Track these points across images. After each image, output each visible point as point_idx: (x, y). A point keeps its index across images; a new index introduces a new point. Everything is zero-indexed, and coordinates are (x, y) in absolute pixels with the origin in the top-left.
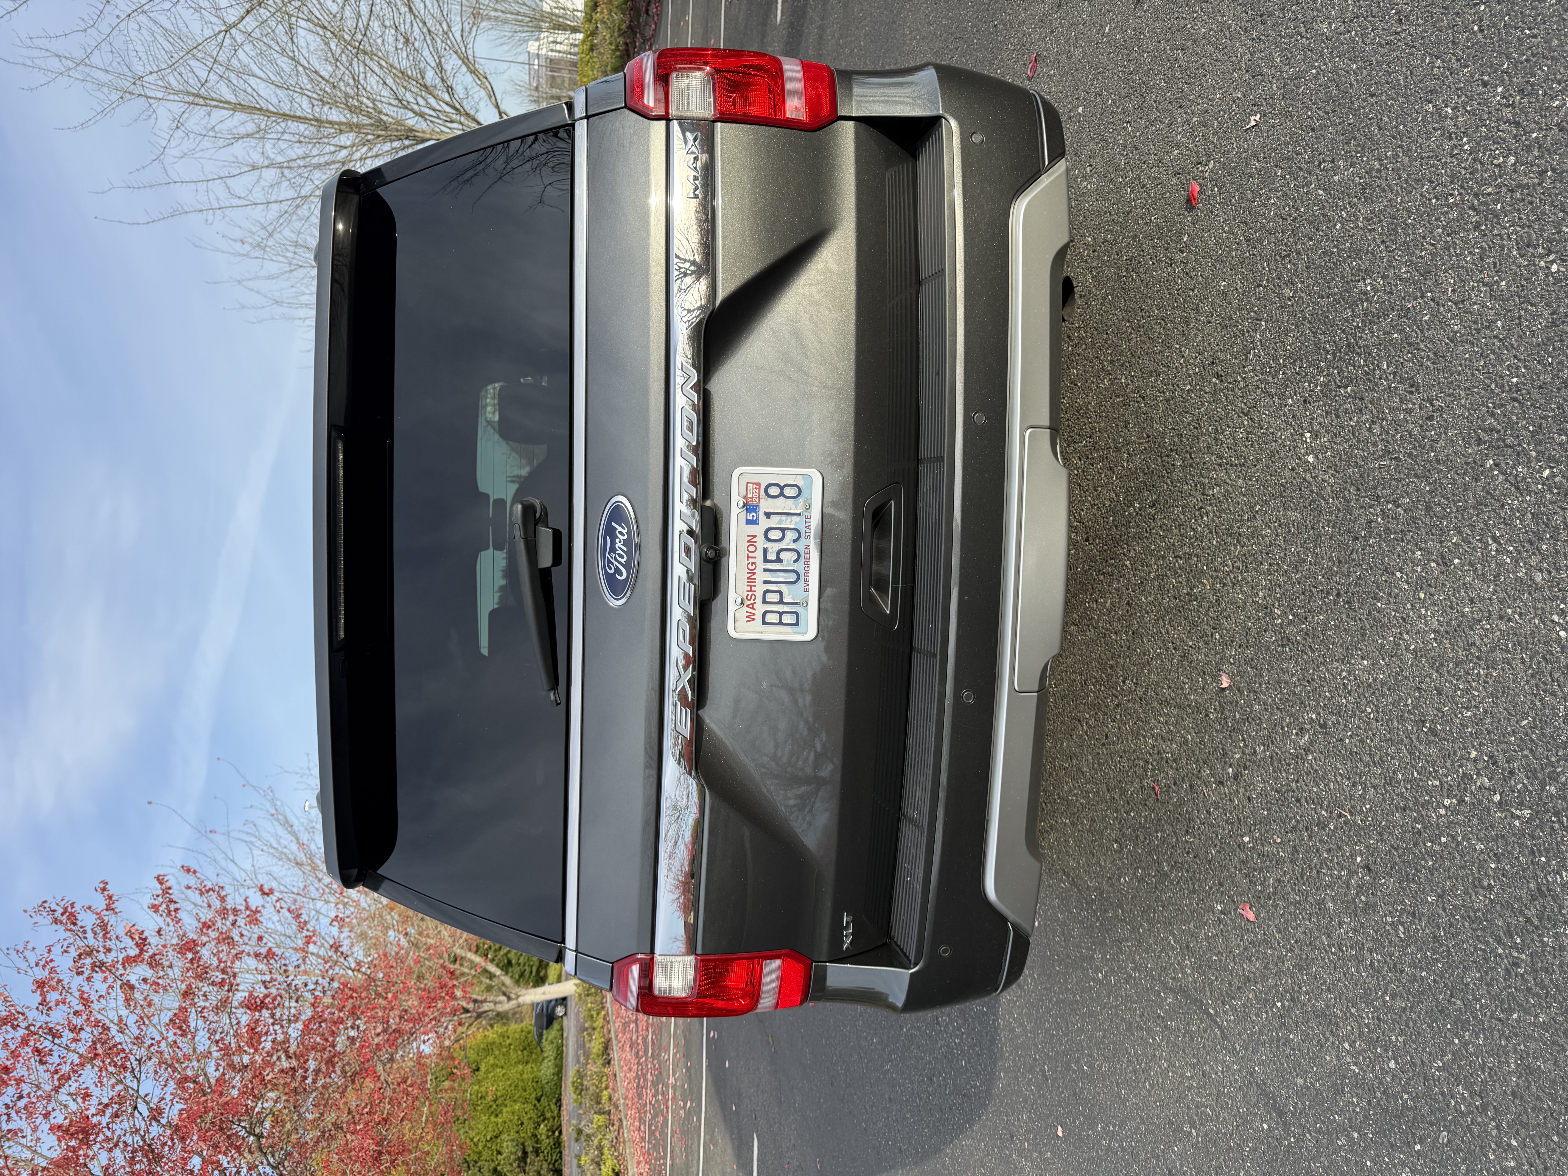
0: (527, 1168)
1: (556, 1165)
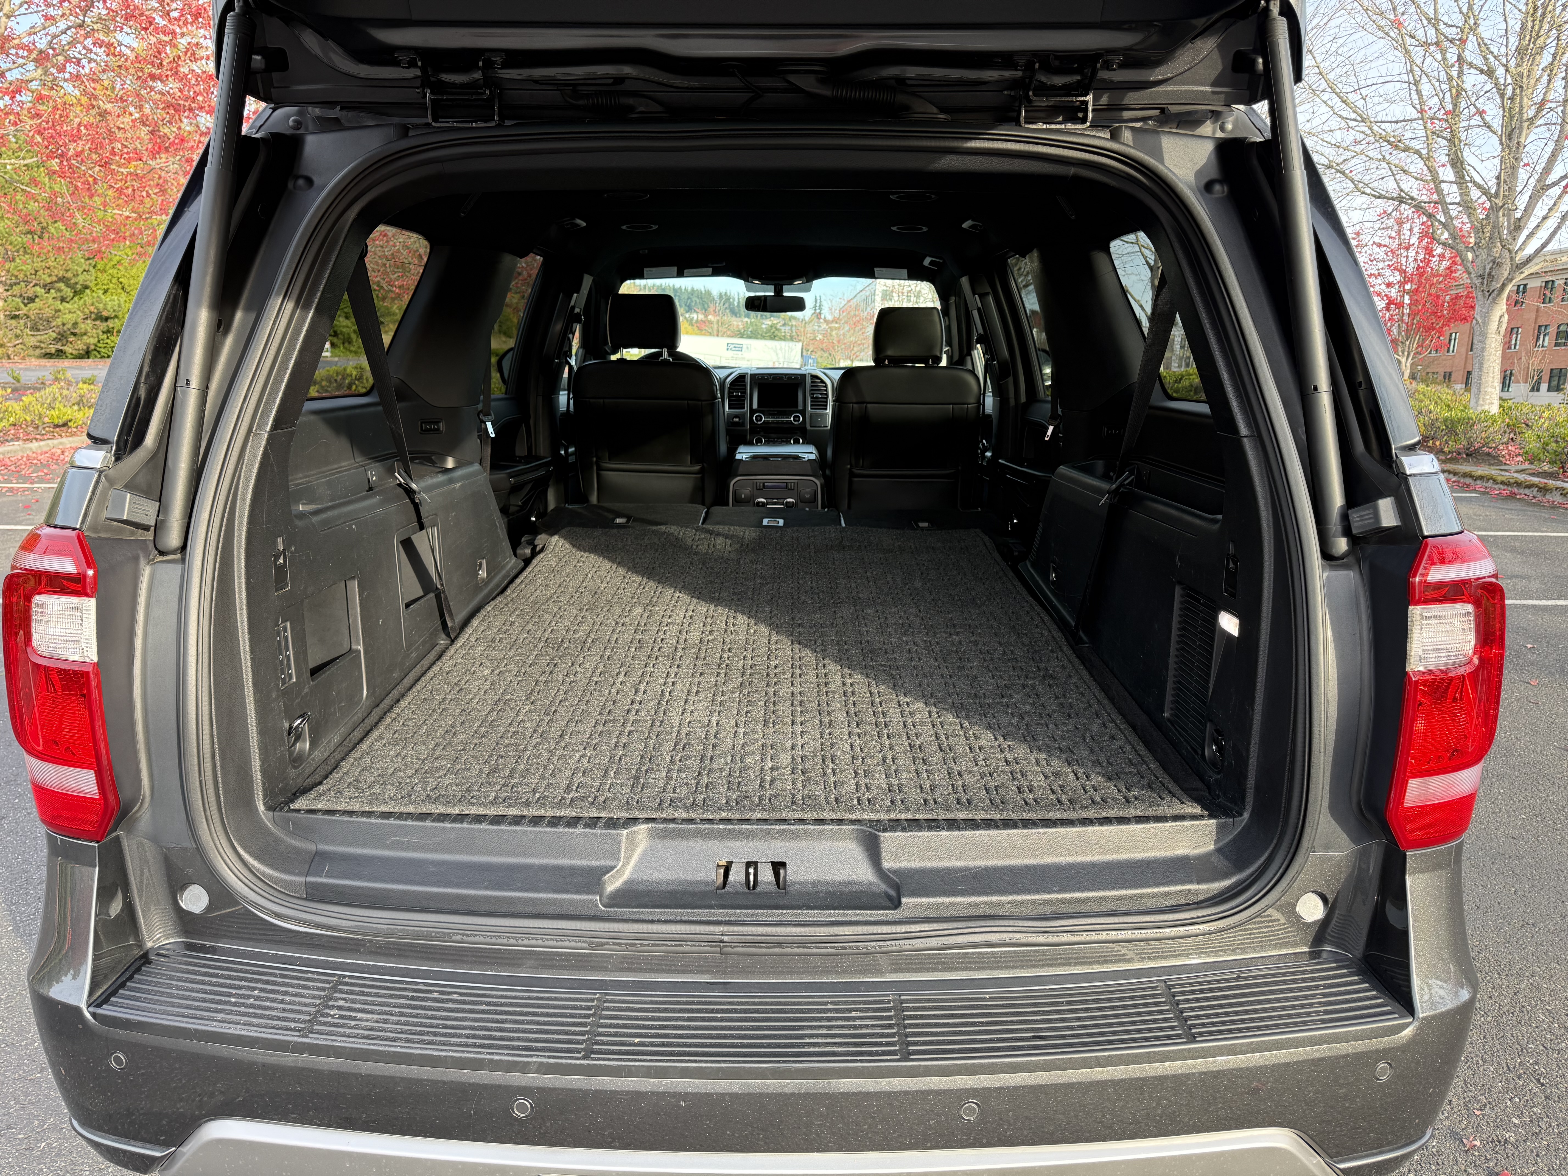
0: (89, 321)
1: (95, 353)
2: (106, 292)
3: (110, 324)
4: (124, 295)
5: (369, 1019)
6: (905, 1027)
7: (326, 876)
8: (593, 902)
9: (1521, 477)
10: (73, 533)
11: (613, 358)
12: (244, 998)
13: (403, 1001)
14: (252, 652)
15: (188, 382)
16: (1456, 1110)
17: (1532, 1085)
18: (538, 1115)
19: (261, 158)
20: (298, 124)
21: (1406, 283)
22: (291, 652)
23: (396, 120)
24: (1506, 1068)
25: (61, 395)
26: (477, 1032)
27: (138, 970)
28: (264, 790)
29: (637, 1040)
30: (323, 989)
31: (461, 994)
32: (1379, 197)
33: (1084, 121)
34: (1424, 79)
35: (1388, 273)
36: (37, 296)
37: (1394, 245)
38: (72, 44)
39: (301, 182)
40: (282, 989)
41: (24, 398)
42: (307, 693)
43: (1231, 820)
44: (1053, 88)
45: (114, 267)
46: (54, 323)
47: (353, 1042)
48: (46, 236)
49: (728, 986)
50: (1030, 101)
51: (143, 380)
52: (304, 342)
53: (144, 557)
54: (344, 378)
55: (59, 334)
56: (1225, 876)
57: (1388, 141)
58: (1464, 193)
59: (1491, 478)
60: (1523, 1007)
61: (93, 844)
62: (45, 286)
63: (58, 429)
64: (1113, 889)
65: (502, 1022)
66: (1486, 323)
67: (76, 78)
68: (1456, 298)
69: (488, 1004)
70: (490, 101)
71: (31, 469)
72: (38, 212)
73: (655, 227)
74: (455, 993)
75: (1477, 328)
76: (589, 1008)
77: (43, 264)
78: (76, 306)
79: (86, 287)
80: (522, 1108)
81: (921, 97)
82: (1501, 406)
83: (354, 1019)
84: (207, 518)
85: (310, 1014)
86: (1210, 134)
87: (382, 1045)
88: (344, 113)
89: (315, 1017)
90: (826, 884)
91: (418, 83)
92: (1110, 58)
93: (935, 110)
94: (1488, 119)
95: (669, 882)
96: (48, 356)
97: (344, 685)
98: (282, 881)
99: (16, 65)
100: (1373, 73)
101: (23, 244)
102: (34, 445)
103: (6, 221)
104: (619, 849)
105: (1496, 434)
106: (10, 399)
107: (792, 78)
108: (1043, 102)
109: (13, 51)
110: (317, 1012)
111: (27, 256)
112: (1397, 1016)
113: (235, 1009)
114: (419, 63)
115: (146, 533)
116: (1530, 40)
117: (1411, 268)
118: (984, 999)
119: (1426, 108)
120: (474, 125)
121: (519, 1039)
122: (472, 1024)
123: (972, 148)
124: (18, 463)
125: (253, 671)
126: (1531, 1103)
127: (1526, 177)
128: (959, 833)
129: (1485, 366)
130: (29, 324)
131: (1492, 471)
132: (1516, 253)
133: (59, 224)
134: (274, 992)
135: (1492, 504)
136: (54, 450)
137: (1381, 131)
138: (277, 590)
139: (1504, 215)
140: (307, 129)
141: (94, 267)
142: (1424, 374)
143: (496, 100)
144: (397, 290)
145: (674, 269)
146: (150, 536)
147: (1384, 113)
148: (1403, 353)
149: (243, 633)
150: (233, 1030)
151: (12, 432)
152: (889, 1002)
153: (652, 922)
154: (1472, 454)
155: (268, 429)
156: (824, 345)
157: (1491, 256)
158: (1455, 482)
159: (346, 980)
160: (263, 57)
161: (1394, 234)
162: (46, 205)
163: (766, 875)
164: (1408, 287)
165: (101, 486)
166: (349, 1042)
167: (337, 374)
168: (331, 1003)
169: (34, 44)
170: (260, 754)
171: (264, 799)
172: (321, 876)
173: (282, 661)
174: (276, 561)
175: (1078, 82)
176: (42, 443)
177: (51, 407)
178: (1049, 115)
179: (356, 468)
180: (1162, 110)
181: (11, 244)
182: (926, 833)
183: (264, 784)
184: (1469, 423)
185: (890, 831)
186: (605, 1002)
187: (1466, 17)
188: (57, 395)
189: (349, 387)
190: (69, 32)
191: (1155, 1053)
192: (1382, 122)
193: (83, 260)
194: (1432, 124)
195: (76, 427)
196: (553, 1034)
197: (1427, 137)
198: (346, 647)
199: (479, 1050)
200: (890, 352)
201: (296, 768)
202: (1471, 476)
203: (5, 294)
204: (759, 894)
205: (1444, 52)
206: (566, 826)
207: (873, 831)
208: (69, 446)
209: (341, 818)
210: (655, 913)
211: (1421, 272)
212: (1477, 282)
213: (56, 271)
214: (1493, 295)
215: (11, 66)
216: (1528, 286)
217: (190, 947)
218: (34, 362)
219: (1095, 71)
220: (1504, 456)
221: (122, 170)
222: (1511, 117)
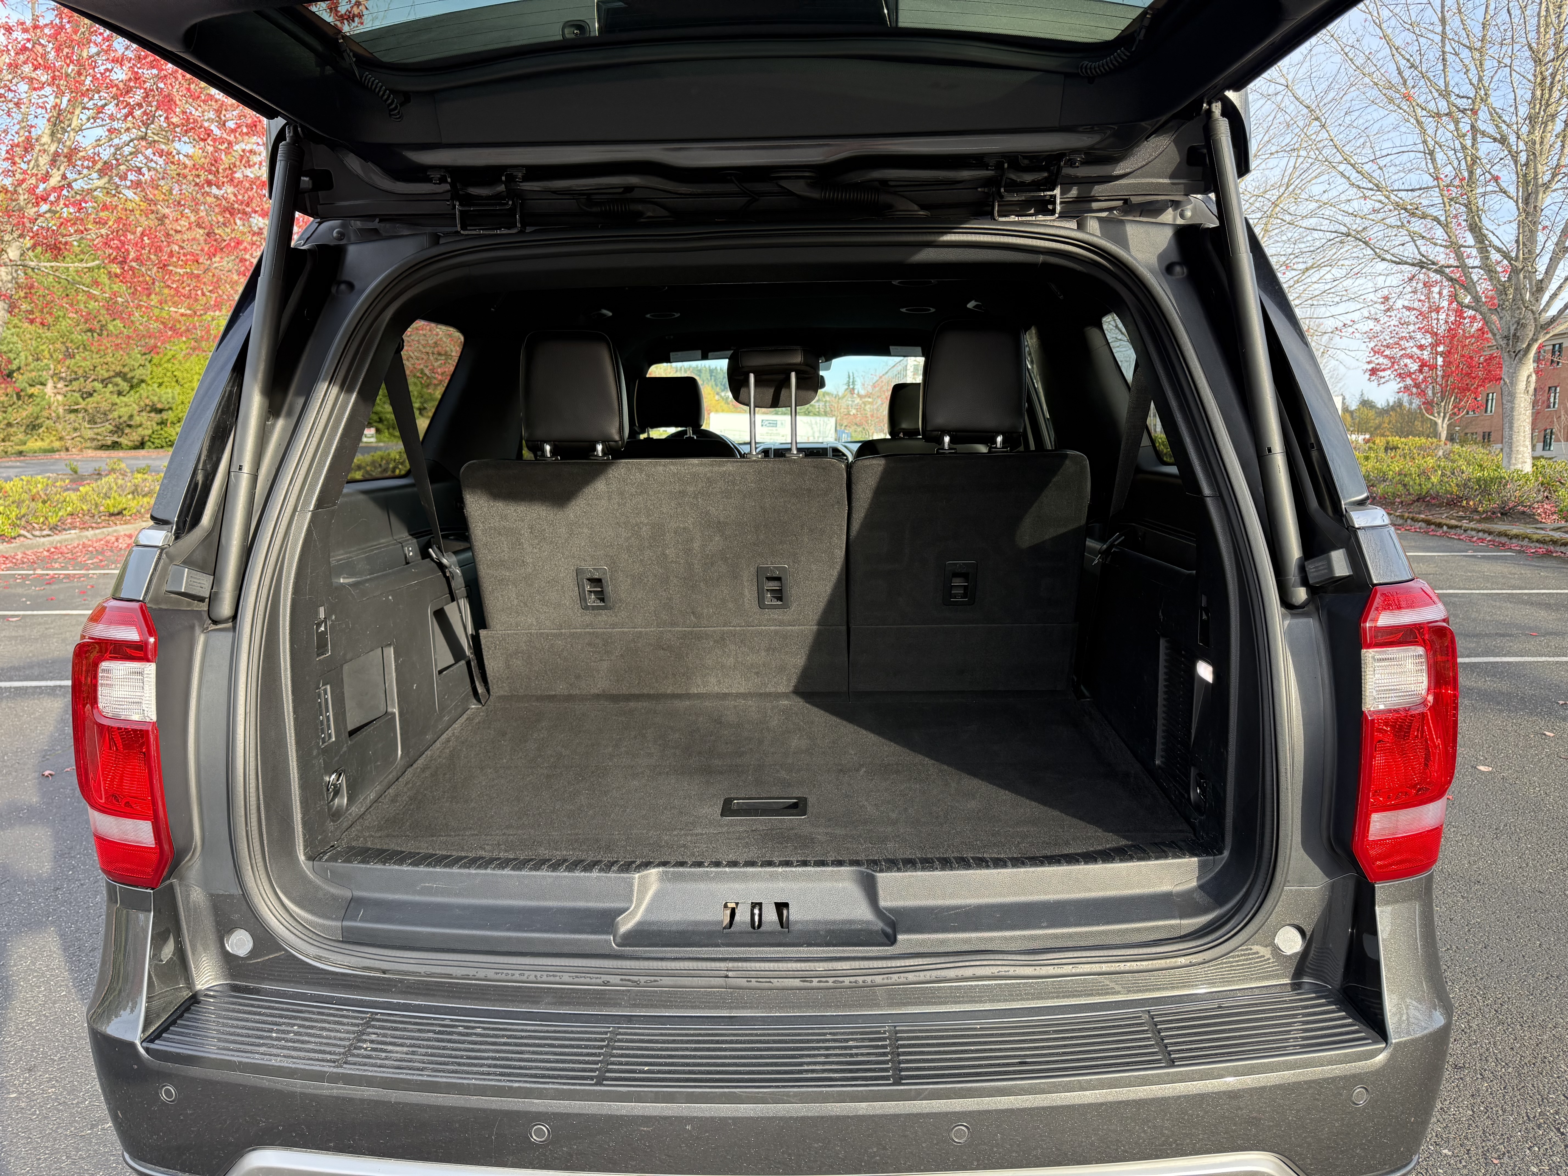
0: (144, 414)
1: (149, 443)
2: (160, 385)
3: (165, 415)
4: (178, 389)
5: (399, 1052)
6: (899, 1055)
7: (361, 920)
8: (608, 942)
9: (1557, 535)
10: (136, 605)
11: (643, 436)
12: (284, 1033)
13: (431, 1035)
14: (295, 712)
15: (240, 468)
16: (1474, 1159)
17: (1552, 1134)
18: (555, 1139)
19: (308, 266)
20: (342, 235)
21: (1438, 345)
22: (331, 714)
23: (429, 230)
24: (1525, 1118)
25: (116, 484)
26: (498, 1062)
27: (188, 1009)
28: (305, 841)
29: (646, 1068)
30: (357, 1025)
31: (484, 1028)
32: (1399, 263)
33: (1053, 212)
34: (1438, 149)
35: (1419, 335)
36: (95, 391)
37: (1425, 309)
38: (134, 154)
39: (343, 287)
40: (319, 1025)
41: (81, 488)
42: (345, 752)
43: (1211, 858)
44: (1023, 184)
45: (169, 361)
46: (110, 416)
47: (384, 1072)
48: (105, 333)
49: (733, 1020)
50: (1002, 197)
51: (200, 467)
52: (344, 429)
53: (200, 626)
54: (388, 463)
55: (116, 426)
56: (1205, 911)
57: (1406, 209)
58: (1486, 258)
59: (1527, 537)
60: (1545, 1058)
61: (148, 891)
62: (103, 381)
63: (113, 518)
64: (1098, 924)
65: (521, 1053)
66: (1513, 383)
67: (137, 184)
68: (1490, 359)
69: (509, 1037)
70: (512, 212)
71: (87, 556)
72: (98, 311)
73: (677, 315)
74: (479, 1027)
75: (1505, 389)
76: (603, 1040)
77: (102, 360)
78: (132, 399)
79: (143, 381)
80: (539, 1133)
81: (903, 196)
82: (1534, 465)
83: (385, 1051)
84: (256, 590)
85: (344, 1047)
86: (1170, 221)
87: (410, 1074)
88: (382, 225)
89: (349, 1050)
90: (827, 923)
91: (449, 196)
92: (1072, 157)
93: (916, 207)
94: (1504, 185)
95: (678, 923)
96: (103, 447)
97: (380, 745)
98: (321, 925)
99: (82, 176)
100: (1389, 144)
101: (83, 341)
102: (90, 533)
103: (68, 320)
104: (632, 891)
105: (1531, 492)
106: (68, 489)
107: (785, 184)
108: (1015, 197)
109: (79, 163)
110: (351, 1045)
111: (87, 353)
112: (1370, 1041)
113: (275, 1043)
114: (449, 180)
115: (201, 604)
116: (1540, 109)
117: (1442, 330)
118: (975, 1029)
119: (1442, 176)
120: (499, 232)
121: (537, 1068)
122: (494, 1055)
123: (948, 242)
124: (75, 551)
125: (295, 730)
126: (1550, 1152)
127: (1543, 241)
128: (951, 872)
129: (1515, 425)
130: (87, 418)
131: (1528, 530)
132: (1540, 314)
133: (118, 322)
134: (312, 1027)
135: (1528, 562)
136: (108, 538)
137: (1398, 200)
138: (318, 655)
139: (1525, 277)
140: (349, 239)
141: (150, 362)
142: (1462, 434)
143: (518, 210)
144: (440, 377)
145: (699, 353)
146: (204, 607)
147: (1401, 182)
148: (1439, 413)
149: (287, 694)
150: (274, 1062)
151: (69, 521)
152: (885, 1033)
153: (662, 959)
154: (1506, 513)
155: (312, 508)
156: (858, 419)
157: (1515, 317)
158: (1490, 541)
159: (379, 1016)
160: (311, 178)
161: (1423, 298)
162: (106, 304)
163: (770, 915)
164: (1441, 349)
165: (162, 561)
166: (380, 1072)
167: (382, 458)
168: (364, 1037)
169: (98, 155)
170: (302, 807)
171: (305, 850)
172: (355, 920)
173: (322, 722)
174: (317, 629)
175: (1046, 178)
176: (98, 531)
177: (107, 496)
178: (1021, 209)
179: (394, 544)
180: (1126, 201)
181: (72, 341)
182: (919, 873)
183: (304, 835)
184: (1500, 481)
185: (886, 871)
186: (617, 1034)
187: (1477, 89)
188: (113, 485)
189: (394, 470)
190: (131, 144)
191: (1136, 1077)
192: (1399, 190)
193: (139, 356)
194: (1448, 191)
195: (131, 516)
196: (569, 1063)
197: (1444, 203)
198: (382, 710)
199: (500, 1078)
200: (904, 426)
201: (334, 821)
202: (1506, 535)
203: (65, 389)
204: (763, 933)
205: (1457, 122)
206: (582, 871)
207: (870, 872)
208: (122, 533)
209: (375, 866)
210: (665, 952)
211: (1452, 334)
212: (1503, 343)
213: (113, 366)
214: (1519, 355)
215: (77, 177)
216: (1564, 346)
217: (235, 988)
218: (91, 453)
219: (1059, 169)
220: (1539, 515)
221: (179, 270)
222: (1527, 183)
